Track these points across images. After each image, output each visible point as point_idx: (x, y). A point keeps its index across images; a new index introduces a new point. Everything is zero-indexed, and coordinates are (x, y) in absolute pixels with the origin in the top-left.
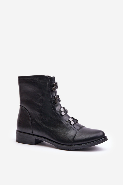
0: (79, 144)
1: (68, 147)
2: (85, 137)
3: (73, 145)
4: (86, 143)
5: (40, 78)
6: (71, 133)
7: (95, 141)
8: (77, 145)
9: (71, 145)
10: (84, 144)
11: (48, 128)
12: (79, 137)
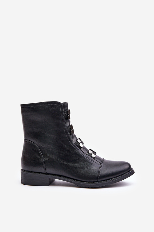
0: (106, 180)
1: (93, 184)
2: (112, 171)
3: (99, 181)
4: (114, 178)
5: (51, 105)
6: (95, 168)
7: (124, 174)
8: (104, 180)
9: (97, 182)
10: (111, 179)
11: (66, 163)
12: (105, 171)
